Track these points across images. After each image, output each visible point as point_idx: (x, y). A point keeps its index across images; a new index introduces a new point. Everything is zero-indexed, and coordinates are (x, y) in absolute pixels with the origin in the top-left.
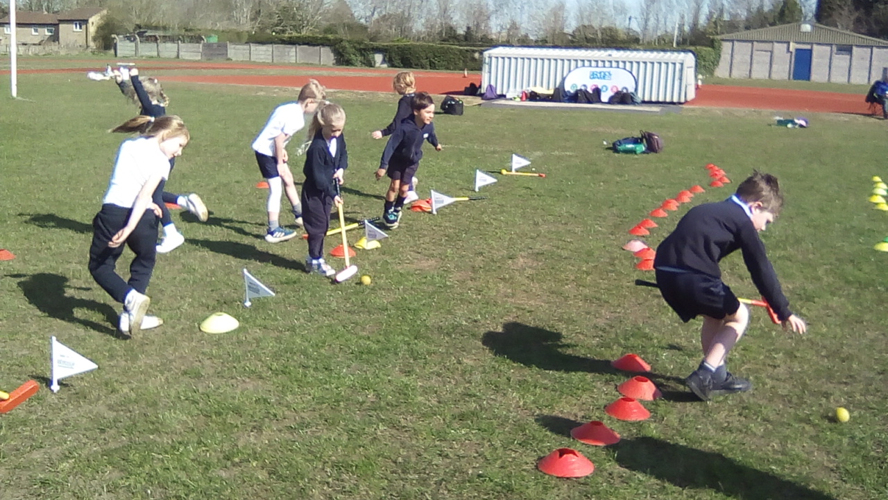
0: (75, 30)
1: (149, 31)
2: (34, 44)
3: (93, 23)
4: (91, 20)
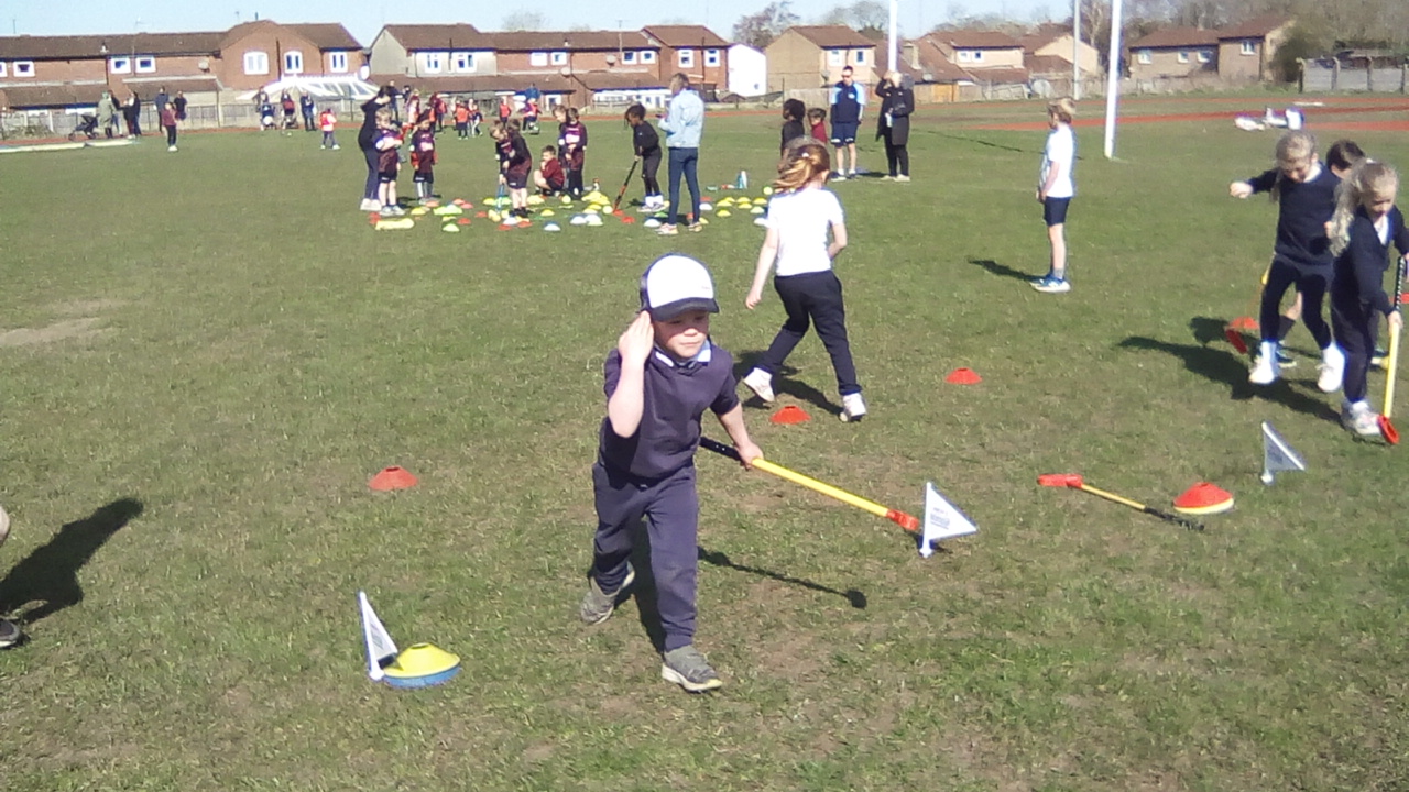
0: (1243, 52)
1: (1357, 51)
2: (1178, 77)
3: (1272, 41)
4: (1269, 37)
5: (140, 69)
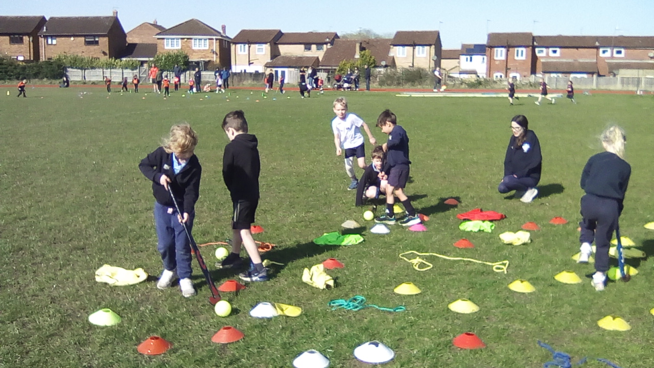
5: (615, 55)
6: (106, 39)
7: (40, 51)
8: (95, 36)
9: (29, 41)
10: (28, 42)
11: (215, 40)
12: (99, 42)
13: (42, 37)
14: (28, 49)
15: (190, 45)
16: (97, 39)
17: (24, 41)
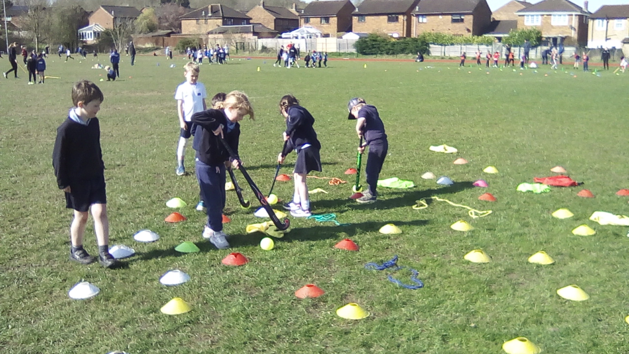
6: (471, 17)
7: (412, 29)
8: (461, 14)
9: (404, 20)
10: (402, 21)
11: (574, 17)
12: (465, 20)
13: (414, 16)
14: (402, 27)
15: (549, 21)
16: (462, 17)
17: (399, 20)
